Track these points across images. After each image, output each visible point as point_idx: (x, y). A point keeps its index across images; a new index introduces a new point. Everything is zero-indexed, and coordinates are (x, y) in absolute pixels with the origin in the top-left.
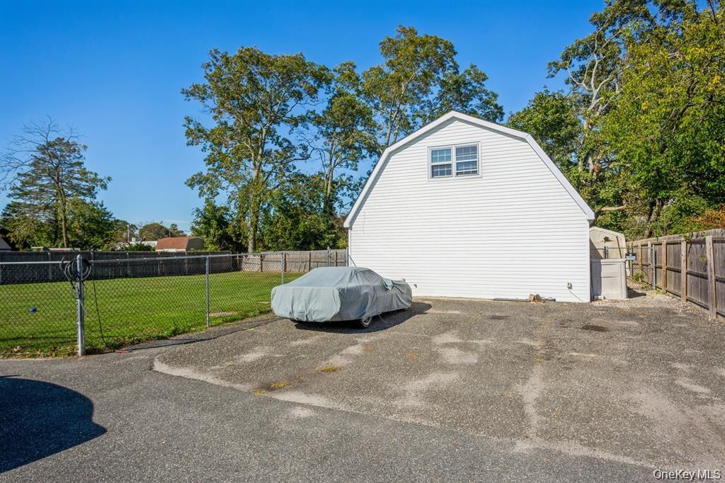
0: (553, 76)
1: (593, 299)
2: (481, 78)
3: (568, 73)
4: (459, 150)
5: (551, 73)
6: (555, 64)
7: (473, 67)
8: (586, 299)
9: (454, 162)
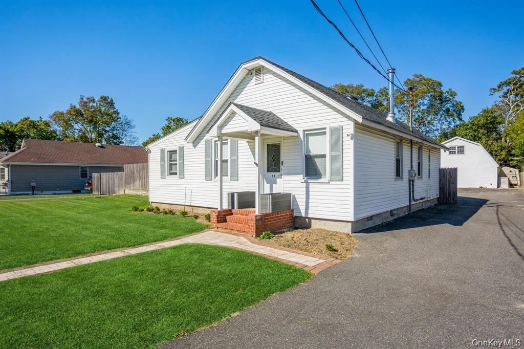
0: (492, 95)
1: (498, 187)
2: (453, 94)
3: (501, 93)
4: (458, 147)
5: (492, 93)
6: (494, 89)
7: (450, 89)
8: (495, 187)
9: (456, 150)
